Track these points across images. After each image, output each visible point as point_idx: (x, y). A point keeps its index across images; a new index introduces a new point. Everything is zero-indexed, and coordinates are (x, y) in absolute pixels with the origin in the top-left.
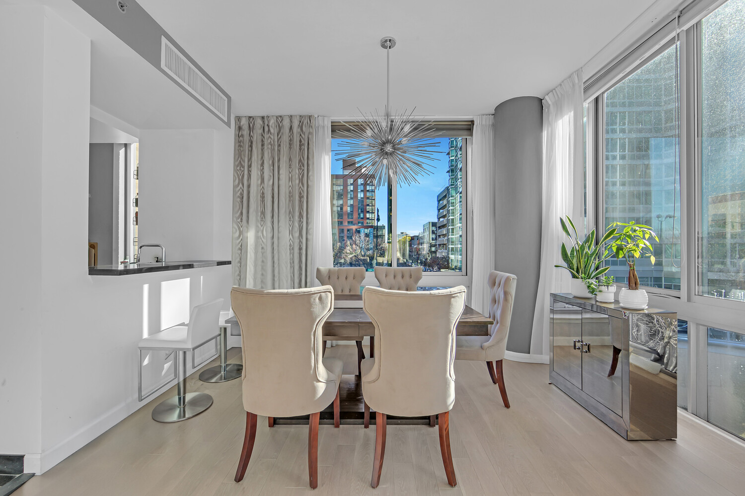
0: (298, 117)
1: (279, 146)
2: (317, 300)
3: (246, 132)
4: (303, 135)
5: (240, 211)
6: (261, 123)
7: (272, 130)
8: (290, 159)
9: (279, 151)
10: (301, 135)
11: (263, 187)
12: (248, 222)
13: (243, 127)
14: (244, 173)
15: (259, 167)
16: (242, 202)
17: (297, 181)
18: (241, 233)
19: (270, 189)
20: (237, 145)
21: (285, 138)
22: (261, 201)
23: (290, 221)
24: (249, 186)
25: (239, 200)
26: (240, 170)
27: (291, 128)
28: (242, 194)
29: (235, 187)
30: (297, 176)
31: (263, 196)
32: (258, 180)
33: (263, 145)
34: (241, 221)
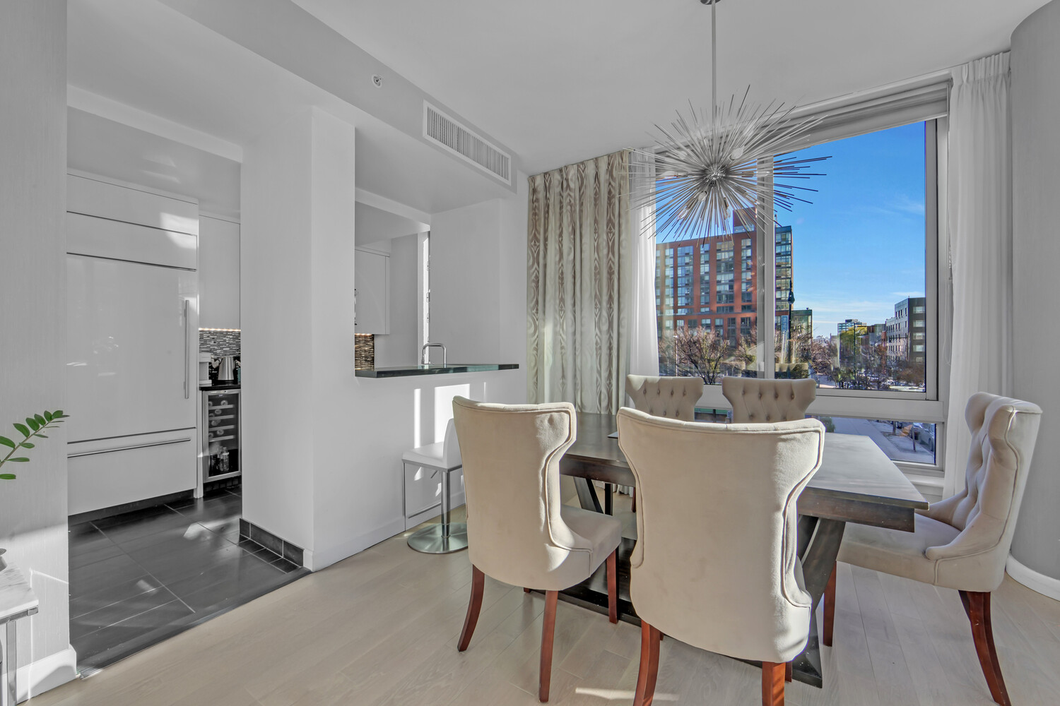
0: (606, 158)
1: (581, 204)
2: (546, 422)
3: (541, 195)
4: (613, 183)
5: (535, 300)
6: (559, 177)
7: (572, 185)
8: (596, 221)
9: (581, 211)
10: (610, 184)
11: (562, 265)
12: (544, 312)
13: (539, 189)
14: (539, 250)
15: (557, 237)
16: (537, 287)
17: (605, 251)
18: (536, 328)
19: (570, 266)
20: (531, 213)
21: (590, 192)
22: (559, 283)
23: (596, 308)
24: (545, 266)
25: (533, 284)
26: (535, 245)
27: (597, 176)
28: (537, 277)
29: (529, 268)
30: (605, 243)
31: (562, 278)
32: (555, 256)
33: (561, 208)
34: (537, 313)
